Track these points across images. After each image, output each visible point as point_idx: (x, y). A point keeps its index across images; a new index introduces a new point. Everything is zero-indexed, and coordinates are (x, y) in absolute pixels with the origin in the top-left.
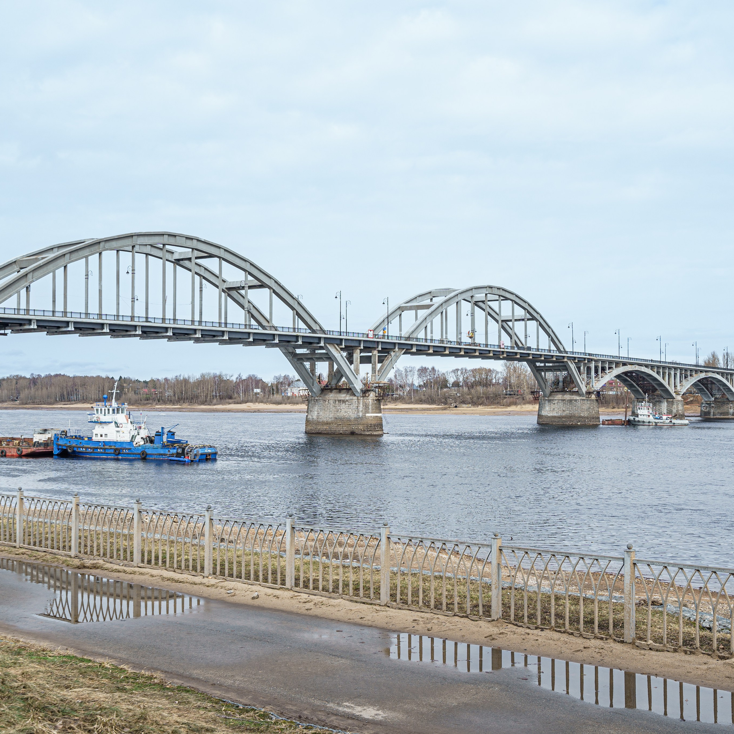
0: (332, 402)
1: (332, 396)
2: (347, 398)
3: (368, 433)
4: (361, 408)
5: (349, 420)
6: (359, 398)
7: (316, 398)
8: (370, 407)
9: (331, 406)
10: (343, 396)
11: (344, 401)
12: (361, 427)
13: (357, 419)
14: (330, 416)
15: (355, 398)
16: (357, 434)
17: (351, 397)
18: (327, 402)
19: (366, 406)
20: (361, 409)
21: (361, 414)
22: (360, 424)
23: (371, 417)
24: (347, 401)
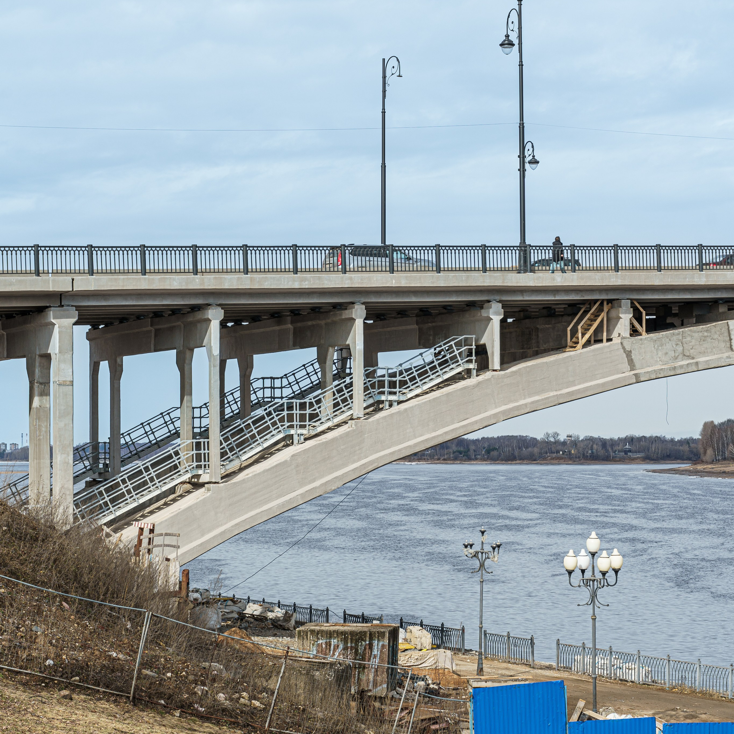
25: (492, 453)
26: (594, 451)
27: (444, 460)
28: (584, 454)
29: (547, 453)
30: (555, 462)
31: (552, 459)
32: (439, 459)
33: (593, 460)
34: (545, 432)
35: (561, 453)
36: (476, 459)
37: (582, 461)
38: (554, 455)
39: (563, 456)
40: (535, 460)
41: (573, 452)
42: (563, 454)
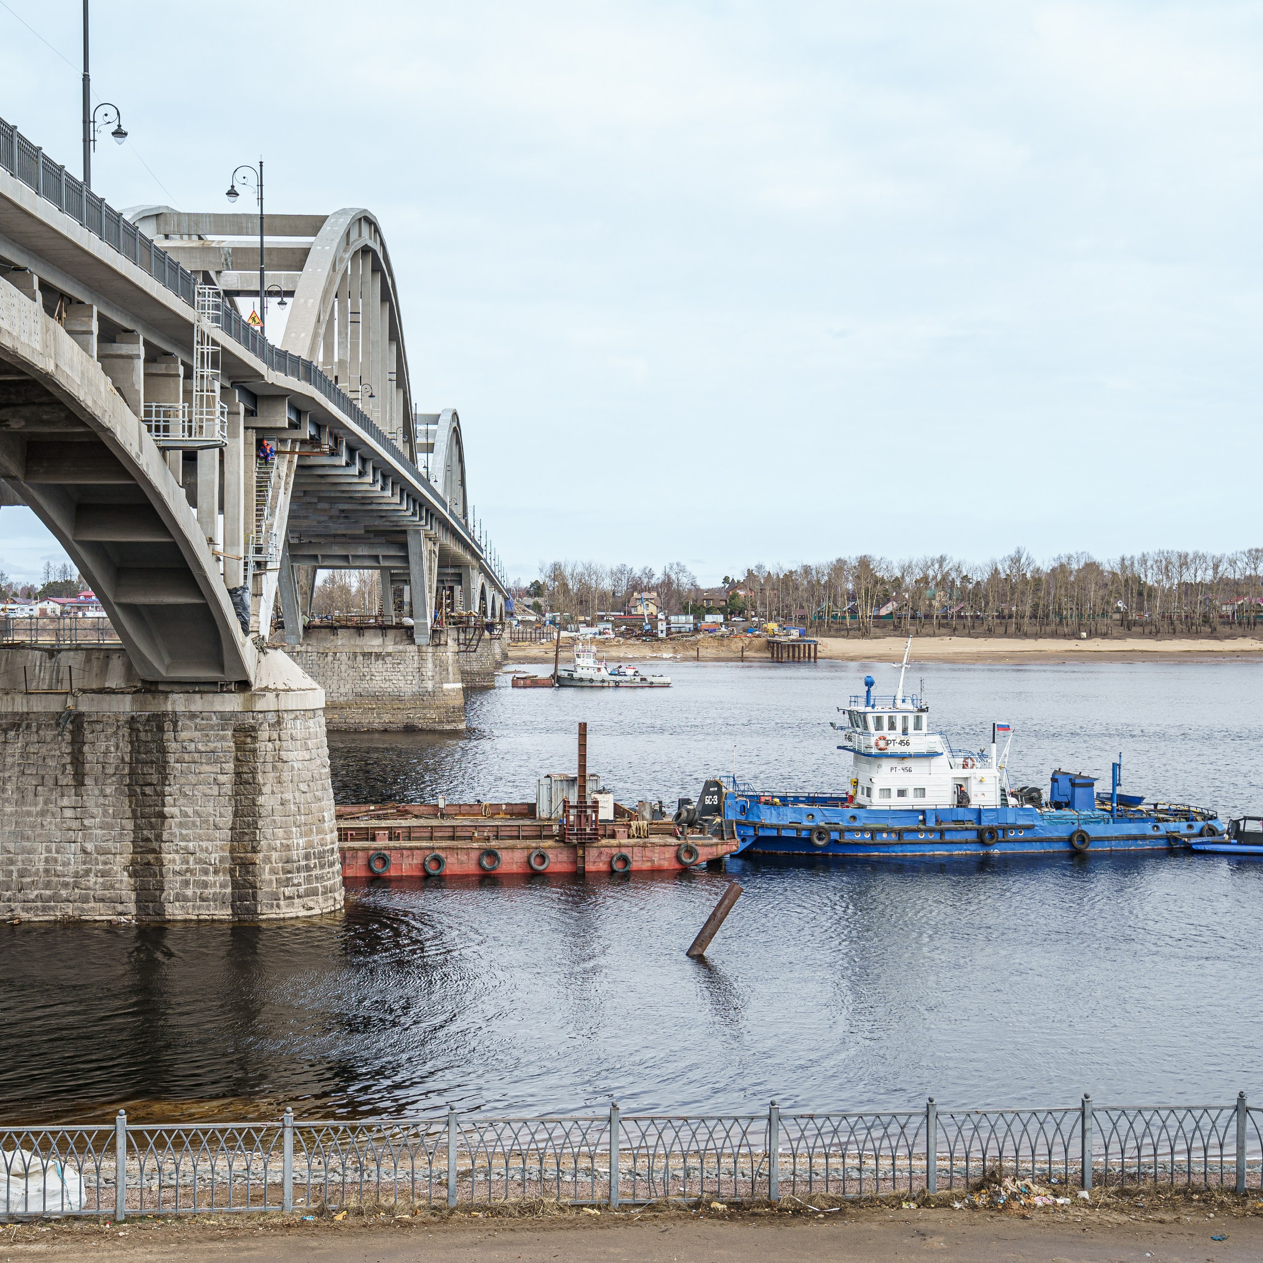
0: (344, 658)
1: (343, 642)
2: (390, 649)
3: (448, 727)
4: (429, 668)
5: (399, 698)
6: (424, 649)
7: (298, 648)
8: (450, 669)
9: (343, 668)
10: (373, 642)
11: (378, 656)
12: (432, 714)
13: (421, 697)
14: (342, 690)
15: (412, 648)
16: (421, 730)
17: (401, 647)
18: (330, 658)
19: (441, 666)
20: (430, 674)
21: (430, 685)
22: (429, 708)
23: (453, 690)
24: (389, 654)
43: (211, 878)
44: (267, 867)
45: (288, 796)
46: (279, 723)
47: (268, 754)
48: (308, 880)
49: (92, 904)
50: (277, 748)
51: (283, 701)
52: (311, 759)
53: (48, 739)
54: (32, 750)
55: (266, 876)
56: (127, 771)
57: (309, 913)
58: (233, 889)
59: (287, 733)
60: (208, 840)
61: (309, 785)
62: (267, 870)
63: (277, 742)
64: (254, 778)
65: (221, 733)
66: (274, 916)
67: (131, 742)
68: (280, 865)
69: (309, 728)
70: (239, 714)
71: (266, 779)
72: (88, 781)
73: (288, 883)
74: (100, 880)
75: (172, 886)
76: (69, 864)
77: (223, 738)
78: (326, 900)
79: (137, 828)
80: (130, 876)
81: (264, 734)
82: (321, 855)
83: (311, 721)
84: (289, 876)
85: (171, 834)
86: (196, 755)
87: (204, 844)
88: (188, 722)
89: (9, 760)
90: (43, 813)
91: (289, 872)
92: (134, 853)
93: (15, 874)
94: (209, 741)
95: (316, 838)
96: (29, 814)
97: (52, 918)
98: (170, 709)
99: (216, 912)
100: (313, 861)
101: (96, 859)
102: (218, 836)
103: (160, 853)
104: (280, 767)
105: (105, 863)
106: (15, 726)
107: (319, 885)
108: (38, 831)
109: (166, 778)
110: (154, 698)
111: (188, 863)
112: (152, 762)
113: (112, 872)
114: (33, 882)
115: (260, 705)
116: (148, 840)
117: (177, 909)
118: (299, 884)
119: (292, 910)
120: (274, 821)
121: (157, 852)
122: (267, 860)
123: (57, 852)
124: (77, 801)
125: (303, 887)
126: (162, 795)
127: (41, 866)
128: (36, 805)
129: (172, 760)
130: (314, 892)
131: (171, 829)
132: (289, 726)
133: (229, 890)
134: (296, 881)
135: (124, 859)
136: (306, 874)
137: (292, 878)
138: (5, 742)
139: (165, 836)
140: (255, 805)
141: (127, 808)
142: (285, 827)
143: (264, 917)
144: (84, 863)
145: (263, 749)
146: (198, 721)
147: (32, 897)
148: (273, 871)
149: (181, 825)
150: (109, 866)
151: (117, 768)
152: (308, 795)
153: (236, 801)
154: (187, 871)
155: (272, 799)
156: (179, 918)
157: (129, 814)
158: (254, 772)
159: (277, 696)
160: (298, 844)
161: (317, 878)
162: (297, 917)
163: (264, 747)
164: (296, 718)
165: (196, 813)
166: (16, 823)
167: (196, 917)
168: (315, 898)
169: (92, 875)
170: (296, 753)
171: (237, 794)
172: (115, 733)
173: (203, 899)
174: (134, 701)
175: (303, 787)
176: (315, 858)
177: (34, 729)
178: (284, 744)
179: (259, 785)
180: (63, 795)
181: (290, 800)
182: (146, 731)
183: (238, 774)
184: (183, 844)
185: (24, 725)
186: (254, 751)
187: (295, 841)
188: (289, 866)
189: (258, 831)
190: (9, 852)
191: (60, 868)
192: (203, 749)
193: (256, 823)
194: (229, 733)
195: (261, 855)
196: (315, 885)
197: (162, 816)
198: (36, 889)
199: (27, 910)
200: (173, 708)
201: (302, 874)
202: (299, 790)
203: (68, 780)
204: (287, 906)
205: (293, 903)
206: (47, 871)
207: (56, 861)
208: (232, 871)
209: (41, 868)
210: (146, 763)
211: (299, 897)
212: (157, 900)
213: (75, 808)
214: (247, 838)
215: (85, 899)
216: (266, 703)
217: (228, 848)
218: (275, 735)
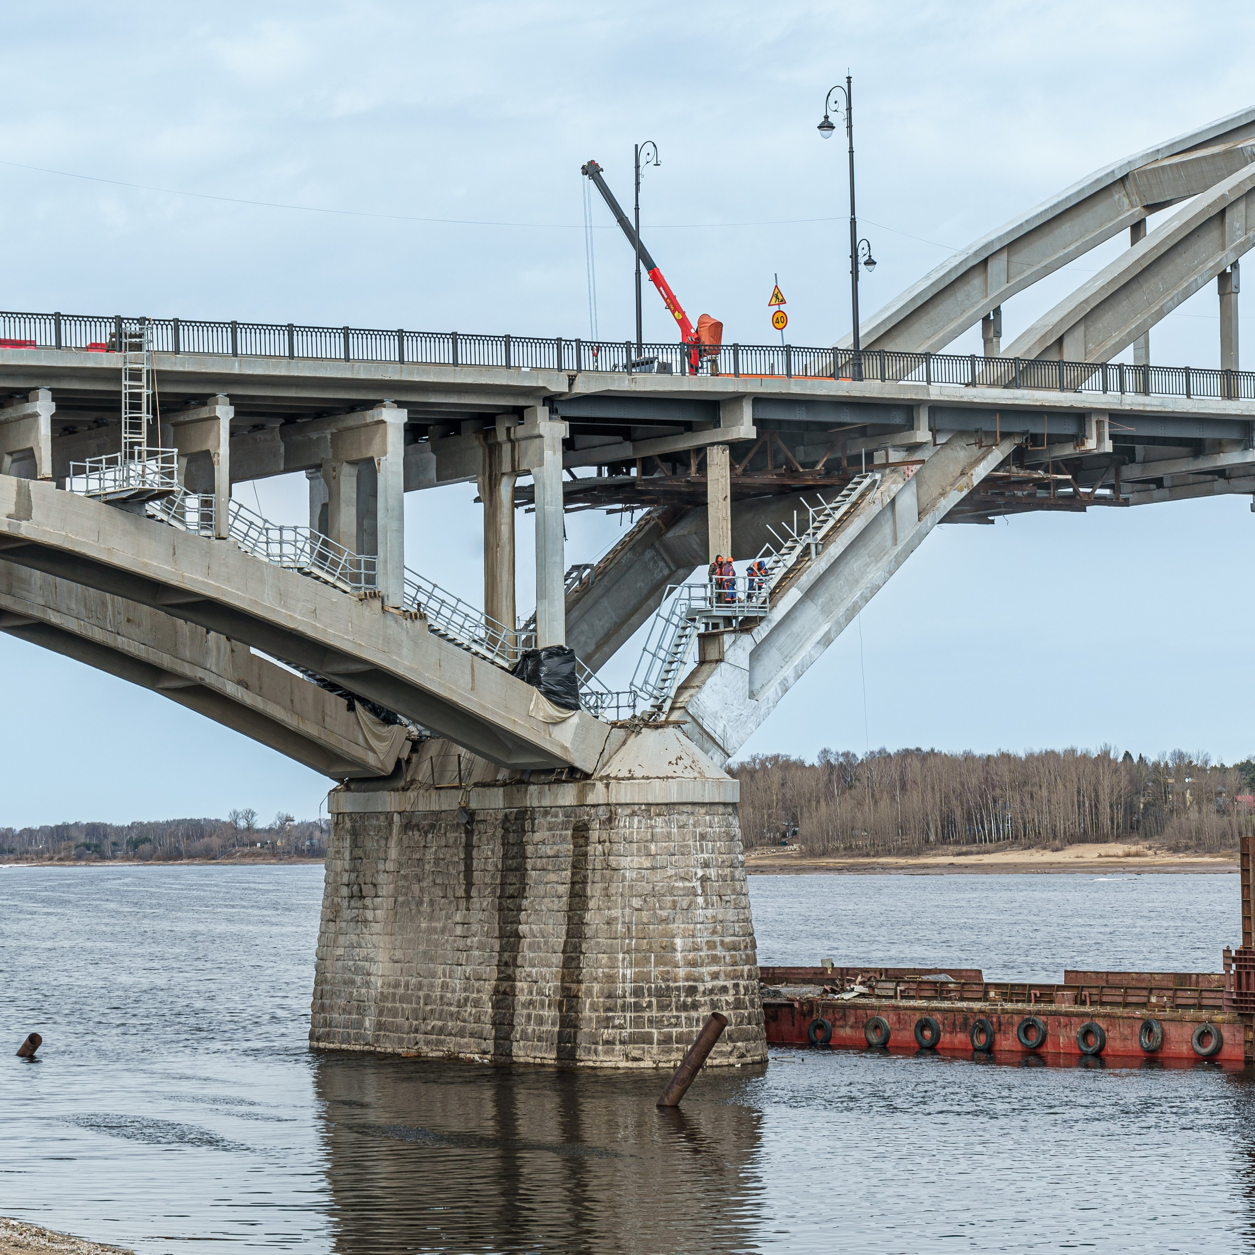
25: (141, 847)
26: (315, 841)
27: (60, 859)
28: (297, 848)
29: (234, 846)
30: (250, 860)
31: (244, 856)
32: (51, 859)
33: (312, 857)
34: (231, 810)
35: (259, 845)
36: (114, 857)
37: (294, 859)
38: (247, 849)
39: (262, 851)
40: (213, 859)
41: (279, 843)
42: (262, 847)
43: (545, 1013)
44: (588, 1001)
45: (614, 913)
46: (610, 820)
47: (597, 860)
48: (637, 1022)
49: (466, 1040)
50: (606, 852)
51: (614, 792)
52: (653, 868)
53: (451, 841)
54: (441, 856)
55: (587, 1013)
56: (498, 881)
57: (635, 1065)
58: (560, 1027)
59: (617, 833)
60: (547, 966)
61: (645, 901)
62: (587, 1006)
63: (607, 844)
64: (584, 889)
65: (564, 832)
66: (591, 1064)
67: (503, 844)
68: (601, 1000)
69: (652, 827)
70: (577, 809)
71: (594, 890)
72: (474, 893)
73: (607, 1022)
74: (474, 1011)
75: (520, 1020)
76: (455, 991)
77: (564, 840)
78: (669, 1051)
79: (503, 950)
80: (493, 1008)
81: (594, 835)
82: (662, 994)
83: (659, 820)
84: (611, 1014)
85: (524, 957)
86: (544, 860)
87: (544, 970)
88: (542, 820)
89: (427, 867)
90: (443, 931)
91: (609, 1009)
92: (498, 979)
93: (422, 1001)
94: (554, 843)
95: (654, 971)
96: (434, 931)
97: (441, 1054)
98: (528, 805)
99: (546, 1055)
100: (647, 999)
101: (473, 986)
102: (554, 960)
103: (514, 980)
104: (608, 876)
105: (479, 991)
106: (432, 826)
107: (654, 1030)
108: (440, 952)
109: (524, 889)
110: (518, 791)
111: (532, 994)
112: (516, 869)
113: (482, 1002)
114: (432, 1010)
115: (591, 799)
116: (506, 964)
117: (520, 1049)
118: (621, 1027)
119: (611, 1058)
120: (599, 943)
121: (511, 979)
122: (589, 992)
123: (450, 977)
124: (465, 916)
125: (628, 1030)
126: (520, 910)
127: (438, 992)
128: (439, 920)
129: (529, 867)
130: (647, 1039)
131: (523, 951)
132: (622, 824)
133: (557, 1029)
134: (617, 1022)
135: (489, 986)
136: (633, 1015)
137: (614, 1017)
138: (425, 847)
139: (519, 961)
140: (583, 923)
141: (497, 925)
142: (611, 952)
143: (582, 1064)
144: (465, 990)
145: (591, 853)
146: (549, 818)
147: (429, 1028)
148: (594, 1008)
149: (531, 947)
150: (481, 994)
151: (492, 877)
152: (644, 913)
153: (569, 917)
154: (531, 1003)
155: (598, 916)
156: (522, 1060)
157: (497, 934)
158: (584, 882)
159: (607, 786)
160: (624, 975)
161: (650, 1021)
162: (618, 1068)
163: (595, 849)
164: (634, 814)
165: (541, 932)
166: (427, 941)
167: (531, 1060)
168: (646, 1046)
169: (469, 1005)
170: (629, 858)
171: (570, 910)
172: (494, 835)
173: (539, 1041)
174: (505, 795)
175: (636, 902)
176: (649, 995)
177: (443, 831)
178: (615, 847)
179: (587, 897)
180: (457, 910)
181: (617, 918)
182: (514, 832)
183: (573, 883)
184: (528, 969)
185: (438, 827)
186: (585, 854)
187: (621, 971)
188: (609, 1002)
189: (582, 957)
190: (421, 976)
191: (449, 995)
192: (550, 853)
193: (581, 946)
194: (569, 833)
195: (583, 987)
196: (647, 1030)
197: (518, 937)
198: (434, 1019)
199: (427, 1043)
200: (531, 803)
201: (628, 1015)
202: (631, 906)
203: (461, 892)
204: (606, 1053)
205: (613, 1049)
206: (442, 997)
207: (447, 988)
208: (560, 1005)
209: (438, 993)
210: (512, 870)
211: (622, 1042)
212: (507, 1038)
213: (463, 924)
214: (574, 964)
215: (461, 1033)
216: (598, 794)
217: (559, 976)
218: (605, 836)
